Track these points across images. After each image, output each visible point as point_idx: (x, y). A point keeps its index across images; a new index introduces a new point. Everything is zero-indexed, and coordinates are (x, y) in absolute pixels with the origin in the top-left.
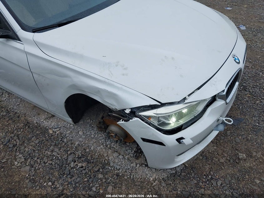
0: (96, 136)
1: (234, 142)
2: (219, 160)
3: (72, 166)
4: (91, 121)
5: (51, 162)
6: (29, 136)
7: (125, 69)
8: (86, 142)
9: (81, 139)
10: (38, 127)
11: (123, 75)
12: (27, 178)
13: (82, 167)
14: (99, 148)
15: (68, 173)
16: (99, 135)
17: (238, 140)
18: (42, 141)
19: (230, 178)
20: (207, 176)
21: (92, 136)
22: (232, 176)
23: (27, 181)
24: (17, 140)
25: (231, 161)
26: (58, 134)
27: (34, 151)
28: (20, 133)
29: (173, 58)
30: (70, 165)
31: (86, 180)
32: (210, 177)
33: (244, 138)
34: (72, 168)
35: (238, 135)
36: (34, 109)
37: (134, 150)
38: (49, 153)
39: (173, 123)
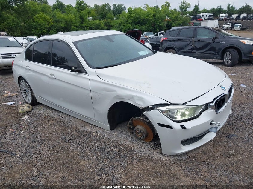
0: (126, 137)
1: (227, 146)
2: (214, 155)
3: (109, 150)
4: (122, 130)
5: (95, 148)
6: (80, 136)
7: (150, 85)
8: (119, 140)
9: (115, 138)
10: (85, 131)
11: (148, 88)
12: (79, 155)
13: (116, 151)
14: (127, 143)
15: (106, 153)
16: (127, 137)
17: (230, 145)
18: (88, 138)
19: (222, 165)
20: (205, 162)
21: (123, 137)
22: (224, 164)
23: (79, 156)
24: (71, 138)
25: (224, 156)
26: (99, 135)
27: (83, 143)
28: (73, 134)
29: (179, 82)
30: (108, 150)
31: (119, 157)
32: (207, 163)
33: (235, 145)
34: (109, 151)
35: (231, 143)
36: (82, 123)
37: (152, 146)
38: (93, 144)
39: (179, 118)
